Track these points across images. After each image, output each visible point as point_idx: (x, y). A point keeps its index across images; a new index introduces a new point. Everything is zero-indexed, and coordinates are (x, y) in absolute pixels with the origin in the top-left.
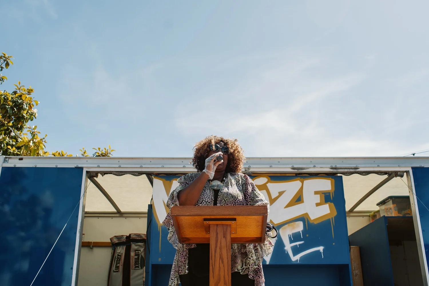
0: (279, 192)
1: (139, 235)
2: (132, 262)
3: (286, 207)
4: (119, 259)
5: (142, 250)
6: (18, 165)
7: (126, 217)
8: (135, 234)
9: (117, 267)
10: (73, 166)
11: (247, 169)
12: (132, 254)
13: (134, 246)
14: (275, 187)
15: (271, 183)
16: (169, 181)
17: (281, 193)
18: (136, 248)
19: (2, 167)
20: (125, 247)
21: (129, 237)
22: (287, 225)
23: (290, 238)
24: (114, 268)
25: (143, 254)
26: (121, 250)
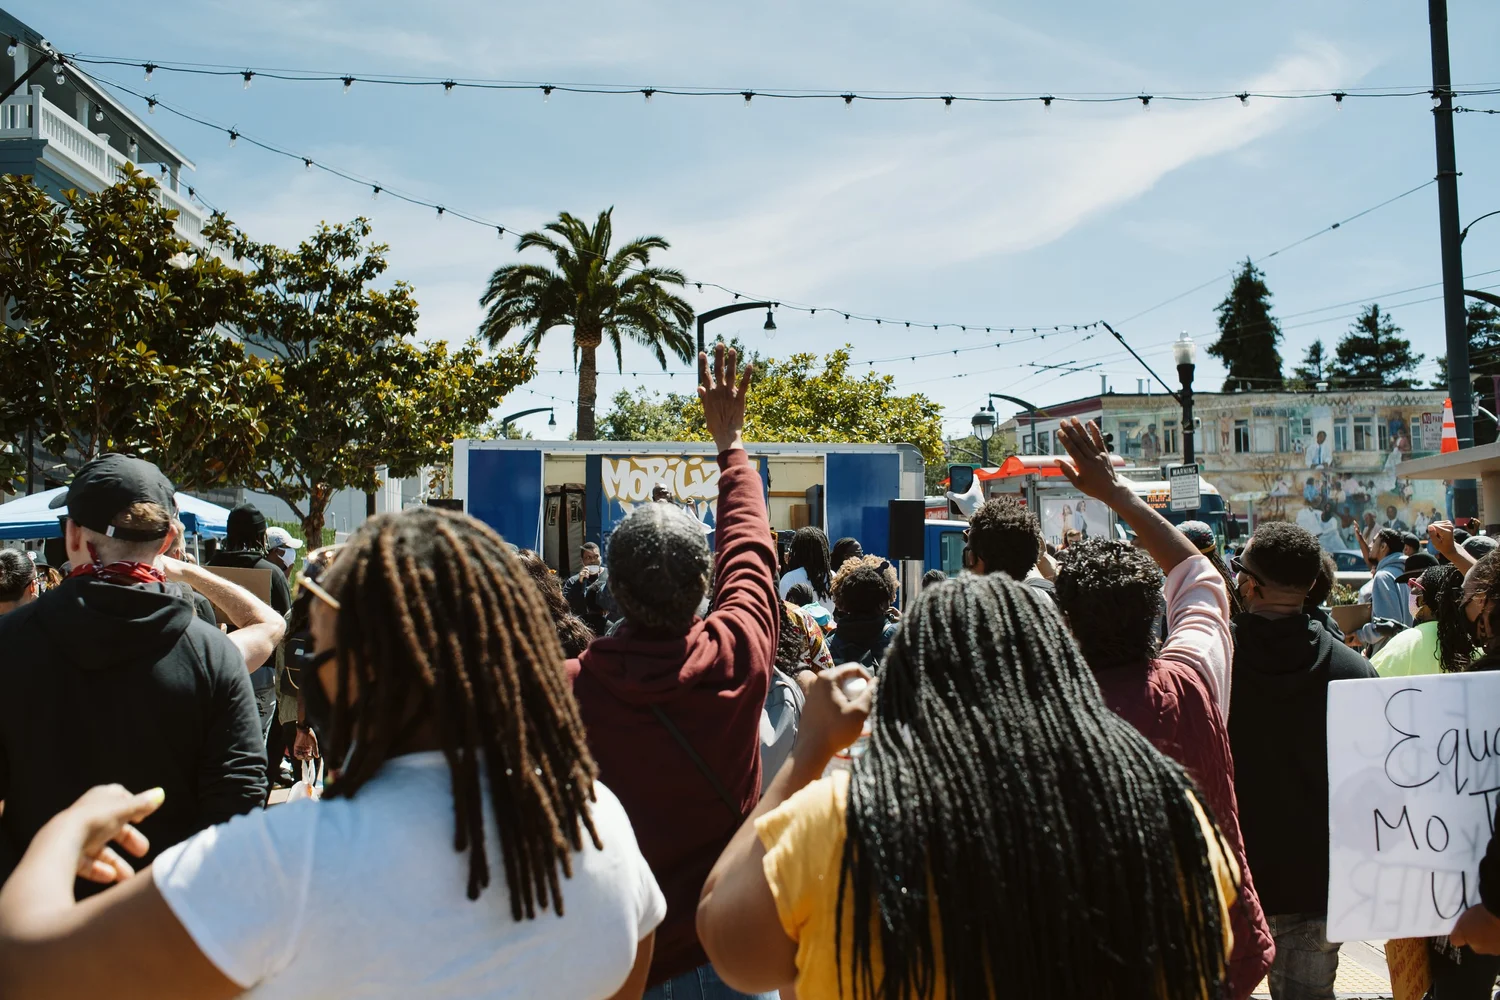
0: (711, 472)
1: (575, 485)
2: (569, 513)
4: (554, 512)
5: (579, 501)
6: (483, 448)
7: (556, 461)
8: (571, 484)
9: (553, 520)
10: (533, 449)
12: (568, 506)
13: (570, 497)
14: (707, 467)
15: (704, 463)
16: (616, 461)
18: (573, 499)
19: (470, 451)
20: (560, 498)
21: (563, 487)
24: (549, 521)
25: (580, 506)
26: (556, 502)
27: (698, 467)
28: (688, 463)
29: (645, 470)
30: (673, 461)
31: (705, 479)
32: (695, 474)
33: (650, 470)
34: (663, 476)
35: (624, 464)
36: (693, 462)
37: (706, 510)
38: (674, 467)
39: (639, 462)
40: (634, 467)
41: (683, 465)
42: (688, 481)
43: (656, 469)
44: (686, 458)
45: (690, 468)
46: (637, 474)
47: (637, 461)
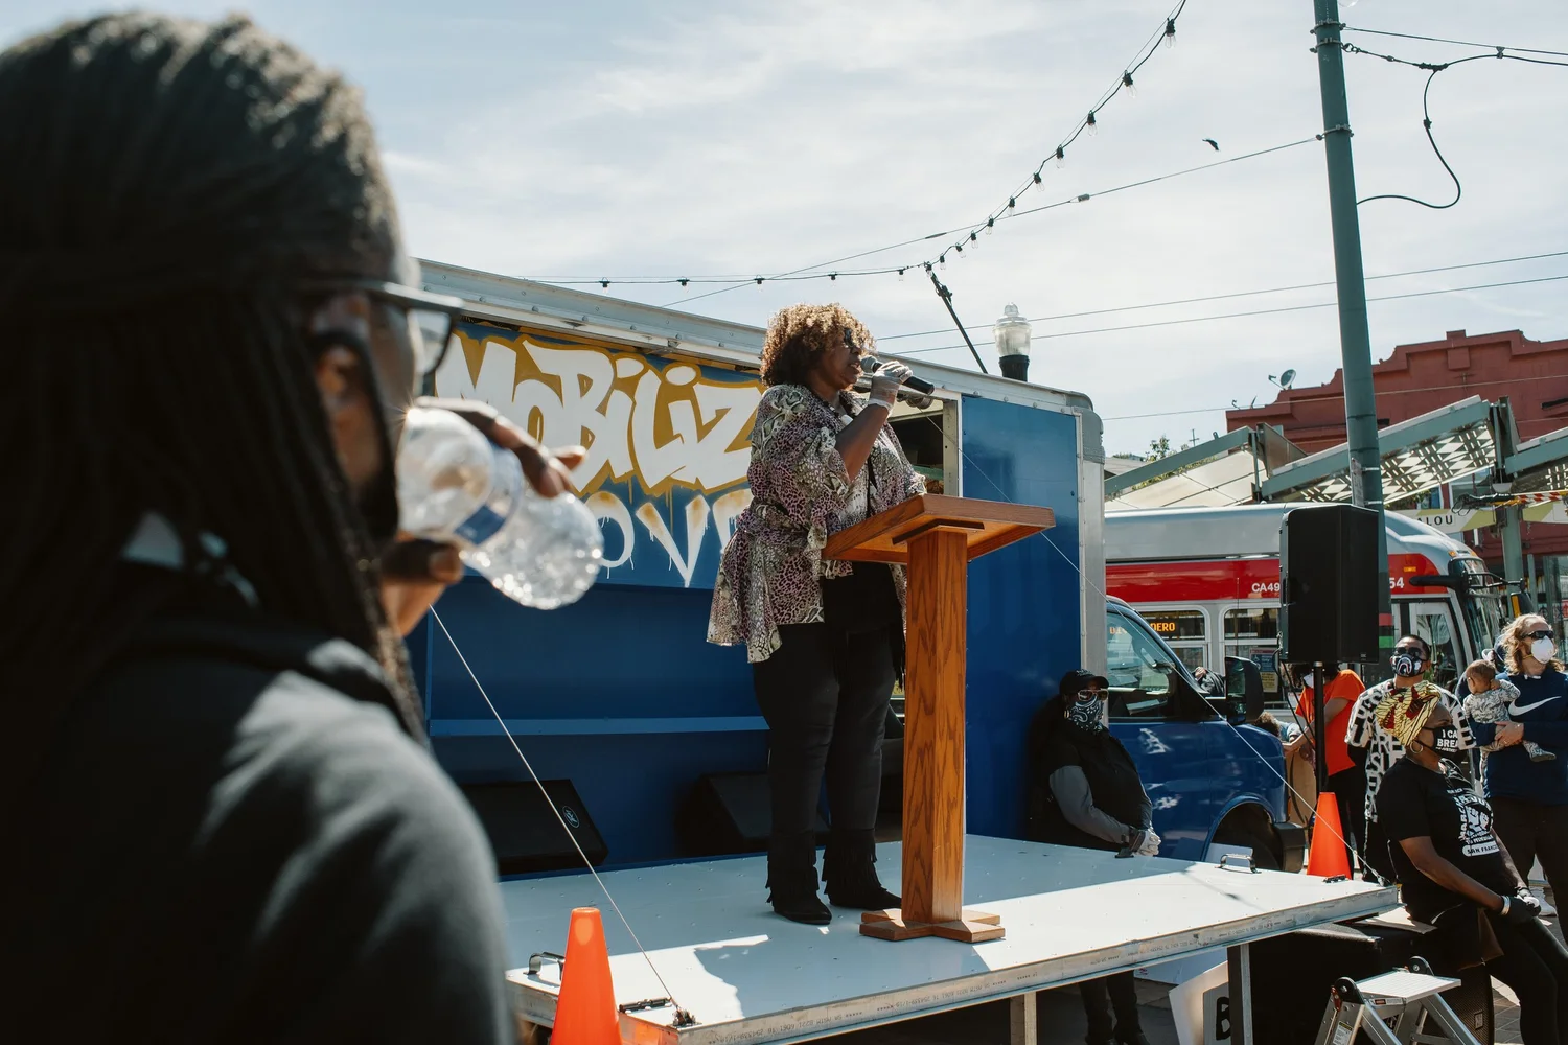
0: (717, 411)
3: (726, 451)
11: (672, 343)
14: (711, 396)
15: (702, 383)
16: (476, 342)
17: (721, 413)
22: (727, 495)
23: (732, 527)
27: (686, 392)
28: (662, 377)
29: (554, 382)
30: (629, 367)
31: (703, 430)
32: (680, 411)
33: (570, 386)
34: (602, 409)
35: (499, 356)
36: (681, 375)
37: (704, 524)
38: (629, 386)
39: (544, 357)
40: (526, 369)
41: (650, 383)
42: (664, 433)
43: (585, 383)
44: (657, 359)
45: (668, 394)
46: (534, 393)
47: (536, 352)
